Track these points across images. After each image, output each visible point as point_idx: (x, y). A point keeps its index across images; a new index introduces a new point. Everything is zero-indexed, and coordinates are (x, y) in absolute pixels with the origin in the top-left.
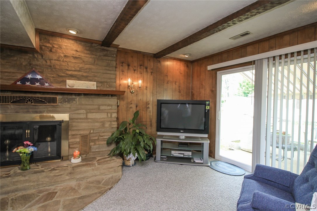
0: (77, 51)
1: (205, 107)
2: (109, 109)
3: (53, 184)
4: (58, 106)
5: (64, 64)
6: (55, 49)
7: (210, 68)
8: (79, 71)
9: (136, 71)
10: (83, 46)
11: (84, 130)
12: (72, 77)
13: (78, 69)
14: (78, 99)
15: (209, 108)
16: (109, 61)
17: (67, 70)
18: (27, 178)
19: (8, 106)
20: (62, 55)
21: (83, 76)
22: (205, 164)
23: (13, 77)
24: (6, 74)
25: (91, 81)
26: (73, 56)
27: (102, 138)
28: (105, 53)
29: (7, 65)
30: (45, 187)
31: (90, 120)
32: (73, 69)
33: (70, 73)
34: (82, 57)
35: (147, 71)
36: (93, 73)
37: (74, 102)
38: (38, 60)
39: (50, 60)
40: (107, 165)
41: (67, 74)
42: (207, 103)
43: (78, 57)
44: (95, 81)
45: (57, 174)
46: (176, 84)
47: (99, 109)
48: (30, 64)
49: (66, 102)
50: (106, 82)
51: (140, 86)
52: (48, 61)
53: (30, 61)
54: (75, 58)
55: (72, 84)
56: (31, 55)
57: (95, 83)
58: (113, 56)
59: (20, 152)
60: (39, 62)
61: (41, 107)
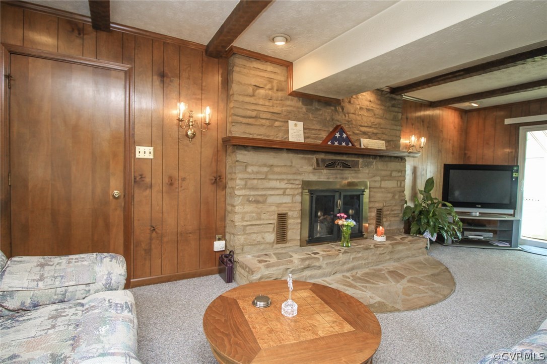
0: (371, 101)
1: (512, 174)
2: (399, 176)
3: (378, 263)
4: (359, 172)
5: (359, 118)
6: (353, 99)
7: (508, 121)
8: (370, 127)
9: (414, 126)
10: (375, 95)
11: (379, 202)
12: (365, 134)
13: (370, 124)
14: (375, 162)
15: (517, 176)
16: (396, 113)
17: (361, 126)
18: (360, 255)
19: (322, 171)
20: (358, 107)
21: (373, 133)
22: (514, 247)
23: (319, 136)
24: (313, 132)
25: (379, 139)
26: (367, 107)
27: (393, 213)
28: (393, 102)
29: (315, 120)
30: (372, 266)
31: (383, 190)
32: (366, 125)
33: (363, 129)
34: (374, 109)
35: (423, 125)
36: (381, 130)
37: (372, 166)
38: (339, 115)
39: (348, 113)
40: (416, 245)
41: (361, 131)
42: (515, 168)
43: (371, 109)
44: (383, 140)
45: (382, 252)
46: (450, 143)
47: (391, 175)
48: (333, 120)
49: (365, 167)
50: (393, 141)
51: (422, 145)
52: (347, 115)
53: (332, 116)
54: (368, 110)
55: (367, 143)
56: (333, 108)
57: (384, 142)
58: (399, 106)
59: (343, 225)
60: (340, 117)
61: (347, 172)
